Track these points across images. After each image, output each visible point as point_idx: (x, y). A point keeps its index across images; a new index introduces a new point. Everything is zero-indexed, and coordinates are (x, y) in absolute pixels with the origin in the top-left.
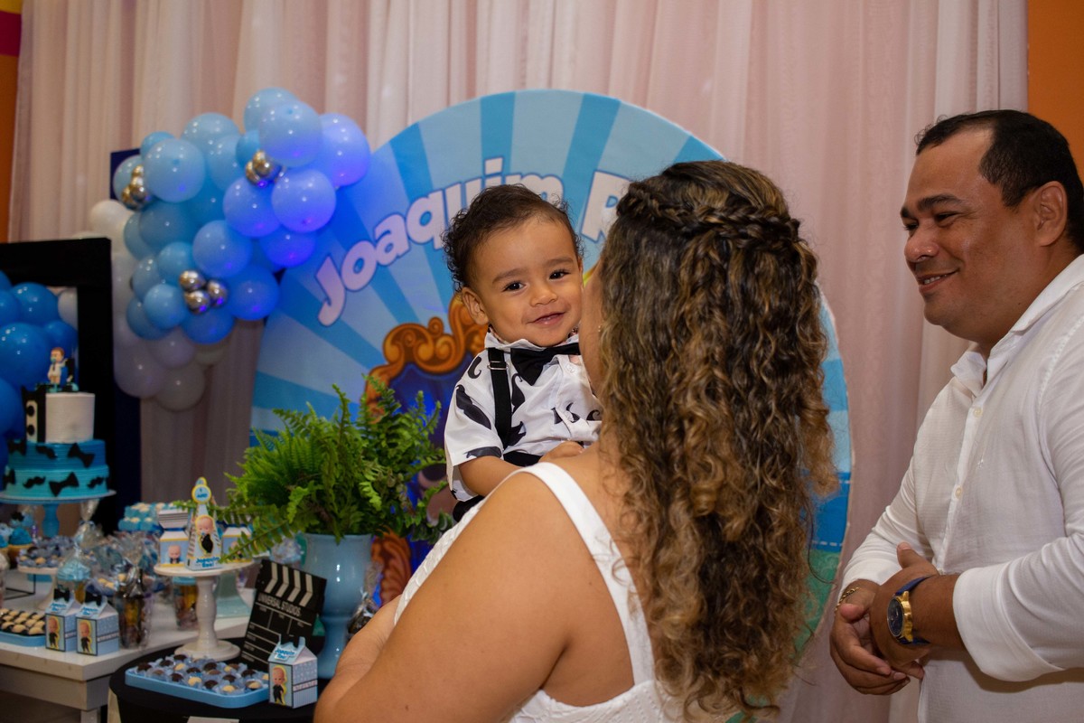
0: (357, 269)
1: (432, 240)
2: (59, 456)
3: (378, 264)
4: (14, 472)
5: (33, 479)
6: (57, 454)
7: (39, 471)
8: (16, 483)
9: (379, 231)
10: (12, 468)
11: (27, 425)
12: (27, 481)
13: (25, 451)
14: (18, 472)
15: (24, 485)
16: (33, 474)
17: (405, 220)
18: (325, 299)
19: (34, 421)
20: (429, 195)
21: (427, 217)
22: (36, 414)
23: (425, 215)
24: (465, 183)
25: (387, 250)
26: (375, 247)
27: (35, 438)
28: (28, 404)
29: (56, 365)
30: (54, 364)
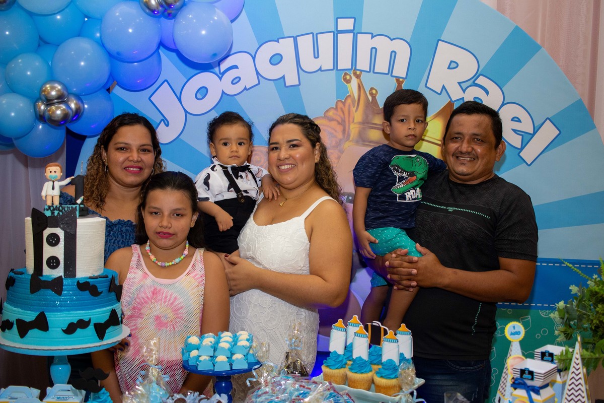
0: (199, 96)
1: (283, 77)
2: (102, 292)
3: (223, 92)
4: (46, 318)
5: (75, 322)
6: (100, 290)
7: (81, 312)
8: (49, 329)
9: (224, 66)
10: (42, 311)
11: (45, 257)
12: (67, 326)
13: (62, 290)
14: (54, 315)
15: (63, 330)
16: (74, 316)
17: (254, 58)
18: (162, 120)
19: (58, 251)
20: (280, 40)
21: (278, 58)
22: (63, 243)
23: (276, 56)
24: (317, 34)
25: (234, 82)
26: (221, 79)
27: (59, 272)
28: (47, 232)
29: (55, 183)
30: (53, 182)
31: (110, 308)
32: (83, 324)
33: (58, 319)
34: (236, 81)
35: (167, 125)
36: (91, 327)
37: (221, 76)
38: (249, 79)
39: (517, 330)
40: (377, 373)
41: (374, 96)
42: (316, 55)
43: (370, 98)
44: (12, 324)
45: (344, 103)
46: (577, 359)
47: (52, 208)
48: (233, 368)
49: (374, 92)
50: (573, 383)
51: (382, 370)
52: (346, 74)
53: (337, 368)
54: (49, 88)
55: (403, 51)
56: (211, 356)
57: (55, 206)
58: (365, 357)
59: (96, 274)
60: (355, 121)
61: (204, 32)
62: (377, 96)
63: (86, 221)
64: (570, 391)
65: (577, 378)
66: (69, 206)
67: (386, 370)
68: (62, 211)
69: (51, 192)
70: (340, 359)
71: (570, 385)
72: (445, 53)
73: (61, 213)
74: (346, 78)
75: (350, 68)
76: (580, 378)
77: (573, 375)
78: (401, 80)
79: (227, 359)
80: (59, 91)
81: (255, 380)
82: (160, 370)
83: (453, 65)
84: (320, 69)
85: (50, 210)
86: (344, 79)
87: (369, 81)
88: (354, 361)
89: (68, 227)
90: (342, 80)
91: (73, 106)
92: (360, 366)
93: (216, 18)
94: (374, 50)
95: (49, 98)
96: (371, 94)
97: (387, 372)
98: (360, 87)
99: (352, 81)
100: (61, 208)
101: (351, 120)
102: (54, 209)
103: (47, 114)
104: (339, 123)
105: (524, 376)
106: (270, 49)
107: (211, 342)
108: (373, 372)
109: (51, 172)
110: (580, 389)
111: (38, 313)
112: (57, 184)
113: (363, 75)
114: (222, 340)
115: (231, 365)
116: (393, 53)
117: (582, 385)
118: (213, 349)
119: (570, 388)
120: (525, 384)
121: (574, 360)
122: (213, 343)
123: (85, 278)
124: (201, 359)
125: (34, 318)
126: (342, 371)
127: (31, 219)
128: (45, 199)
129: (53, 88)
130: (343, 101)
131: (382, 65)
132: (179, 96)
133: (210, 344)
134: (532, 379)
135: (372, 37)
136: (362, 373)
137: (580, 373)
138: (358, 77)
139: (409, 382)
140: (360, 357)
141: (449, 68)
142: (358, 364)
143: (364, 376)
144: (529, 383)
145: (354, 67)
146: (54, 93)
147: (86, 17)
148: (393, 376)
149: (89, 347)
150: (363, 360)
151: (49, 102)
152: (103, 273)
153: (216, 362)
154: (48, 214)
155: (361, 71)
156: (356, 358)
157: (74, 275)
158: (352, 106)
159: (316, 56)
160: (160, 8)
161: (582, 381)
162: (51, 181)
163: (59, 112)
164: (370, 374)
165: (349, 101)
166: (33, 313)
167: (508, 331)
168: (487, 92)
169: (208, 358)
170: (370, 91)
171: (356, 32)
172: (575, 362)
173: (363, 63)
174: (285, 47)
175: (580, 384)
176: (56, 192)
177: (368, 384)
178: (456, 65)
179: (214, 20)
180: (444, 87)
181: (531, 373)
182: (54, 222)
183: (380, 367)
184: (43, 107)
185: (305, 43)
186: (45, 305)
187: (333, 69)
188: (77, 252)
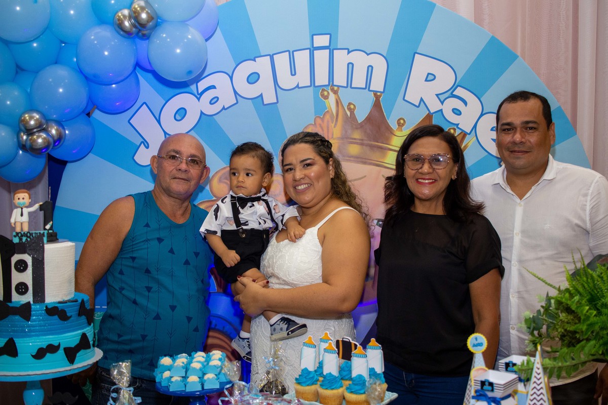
0: (178, 117)
1: (261, 95)
2: (71, 317)
3: (202, 113)
4: (14, 341)
5: (45, 347)
6: (69, 314)
7: (51, 337)
8: (19, 355)
9: (202, 85)
10: (11, 337)
11: (14, 283)
12: (36, 351)
13: (30, 315)
14: (22, 341)
15: (32, 356)
16: (43, 341)
17: (231, 78)
18: (142, 142)
19: (27, 277)
20: (256, 59)
21: (255, 77)
22: (31, 269)
23: (253, 75)
24: (293, 52)
25: (213, 102)
26: (199, 99)
27: (28, 298)
28: (15, 258)
29: (23, 210)
30: (22, 209)
31: (80, 332)
32: (52, 349)
33: (27, 345)
35: (147, 147)
36: (61, 352)
37: (199, 96)
38: (227, 99)
39: (479, 341)
40: (347, 389)
41: (352, 111)
43: (349, 113)
45: (323, 119)
46: (538, 369)
47: (20, 235)
48: (205, 388)
49: (352, 107)
50: (535, 393)
51: (353, 386)
52: (323, 90)
53: (308, 385)
54: (27, 118)
55: (380, 66)
56: (183, 377)
57: (22, 233)
58: (335, 373)
59: (66, 299)
60: (334, 137)
61: (178, 51)
62: (355, 111)
63: (53, 247)
64: (532, 401)
65: (538, 387)
66: (36, 232)
67: (356, 385)
68: (29, 237)
69: (20, 219)
70: (311, 376)
71: (532, 395)
72: (422, 65)
73: (29, 239)
74: (324, 94)
75: (327, 84)
76: (542, 388)
77: (535, 385)
78: (379, 94)
79: (198, 379)
80: (36, 120)
81: (227, 399)
82: (131, 392)
83: (431, 77)
84: (297, 86)
85: (18, 236)
86: (321, 95)
87: (347, 97)
88: (324, 377)
89: (36, 252)
90: (320, 96)
91: (54, 132)
92: (330, 382)
93: (190, 37)
94: (350, 66)
95: (27, 128)
96: (349, 109)
97: (357, 388)
98: (338, 102)
99: (330, 97)
100: (29, 235)
101: (330, 135)
102: (22, 236)
103: (29, 143)
105: (485, 387)
106: (247, 68)
107: (183, 363)
108: (344, 387)
109: (19, 199)
110: (542, 399)
111: (7, 339)
112: (26, 211)
113: (341, 90)
114: (195, 360)
115: (203, 385)
116: (370, 68)
117: (544, 395)
118: (185, 370)
119: (532, 398)
120: (485, 396)
121: (535, 370)
122: (185, 363)
123: (54, 303)
124: (173, 379)
125: (4, 344)
126: (313, 388)
128: (14, 226)
129: (31, 118)
130: (322, 117)
131: (359, 80)
132: (158, 118)
133: (181, 364)
134: (492, 390)
135: (349, 52)
136: (332, 389)
137: (541, 383)
138: (335, 92)
139: (376, 397)
140: (330, 373)
141: (426, 80)
142: (328, 380)
143: (335, 392)
144: (490, 394)
145: (331, 83)
146: (33, 122)
147: (64, 43)
148: (362, 392)
149: (59, 372)
150: (333, 376)
152: (74, 298)
153: (188, 383)
154: (16, 240)
155: (339, 87)
156: (327, 374)
157: (43, 300)
158: (330, 121)
159: (293, 73)
160: (134, 29)
161: (544, 391)
162: (19, 207)
163: (40, 141)
164: (340, 390)
165: (328, 117)
166: (2, 339)
167: (471, 343)
168: (466, 103)
169: (179, 379)
170: (348, 106)
171: (332, 48)
172: (536, 372)
173: (340, 79)
174: (262, 65)
175: (542, 393)
176: (25, 218)
177: (338, 400)
178: (433, 77)
179: (188, 39)
180: (422, 100)
181: (491, 384)
182: (22, 249)
183: (351, 382)
184: (25, 137)
185: (282, 61)
186: (14, 331)
187: (310, 86)
188: (46, 277)
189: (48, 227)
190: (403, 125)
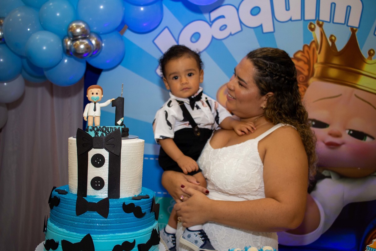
0: (193, 40)
1: (261, 26)
2: (145, 213)
3: (213, 37)
4: (91, 237)
5: (121, 245)
6: (143, 211)
7: (126, 234)
9: (214, 15)
10: (89, 233)
11: (90, 177)
12: (112, 249)
13: (108, 212)
14: (99, 237)
16: (120, 238)
17: (238, 10)
19: (103, 172)
21: (257, 10)
22: (108, 164)
23: (255, 9)
26: (211, 26)
27: (104, 193)
28: (92, 153)
29: (96, 104)
30: (95, 103)
31: (151, 228)
32: (128, 246)
33: (104, 242)
34: (223, 28)
36: (136, 249)
37: (211, 23)
38: (234, 27)
42: (288, 8)
43: (330, 43)
44: (57, 244)
45: (309, 47)
49: (333, 38)
52: (311, 24)
54: (75, 27)
55: (357, 6)
57: (98, 127)
59: (137, 195)
60: (319, 61)
66: (112, 127)
68: (105, 132)
69: (92, 113)
73: (104, 134)
75: (314, 19)
78: (355, 29)
80: (83, 29)
84: (291, 20)
85: (94, 131)
87: (329, 30)
89: (113, 148)
91: (94, 42)
94: (333, 5)
95: (75, 35)
96: (331, 40)
98: (322, 34)
100: (104, 129)
101: (315, 60)
102: (98, 130)
103: (73, 48)
104: (305, 63)
109: (93, 94)
111: (84, 235)
112: (98, 106)
113: (325, 24)
116: (349, 8)
123: (128, 199)
125: (81, 240)
127: (75, 139)
128: (87, 120)
129: (78, 27)
131: (340, 17)
138: (321, 26)
145: (317, 18)
146: (78, 30)
151: (75, 38)
154: (92, 134)
155: (323, 21)
157: (118, 196)
158: (315, 49)
162: (93, 102)
163: (82, 46)
165: (314, 45)
166: (79, 234)
173: (325, 16)
176: (98, 113)
182: (98, 143)
184: (69, 43)
186: (91, 227)
187: (301, 20)
188: (121, 173)
189: (119, 122)
190: (373, 55)
